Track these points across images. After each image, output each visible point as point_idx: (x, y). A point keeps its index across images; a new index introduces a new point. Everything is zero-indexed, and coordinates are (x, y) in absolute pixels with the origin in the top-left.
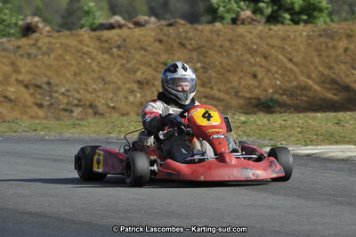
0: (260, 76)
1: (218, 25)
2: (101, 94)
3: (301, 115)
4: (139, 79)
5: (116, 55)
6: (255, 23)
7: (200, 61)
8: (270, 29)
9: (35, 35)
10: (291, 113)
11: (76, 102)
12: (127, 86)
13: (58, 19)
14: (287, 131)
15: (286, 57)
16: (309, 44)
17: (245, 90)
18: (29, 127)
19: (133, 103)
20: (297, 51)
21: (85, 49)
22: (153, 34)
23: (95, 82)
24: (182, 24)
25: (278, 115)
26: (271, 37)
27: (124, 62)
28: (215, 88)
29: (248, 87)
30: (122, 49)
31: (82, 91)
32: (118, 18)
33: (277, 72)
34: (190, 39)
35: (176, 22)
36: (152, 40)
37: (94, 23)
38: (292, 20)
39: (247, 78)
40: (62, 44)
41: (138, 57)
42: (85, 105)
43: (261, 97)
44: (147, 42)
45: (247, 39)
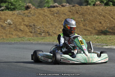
0: (102, 23)
1: (89, 6)
2: (51, 28)
5: (56, 16)
6: (100, 5)
7: (83, 18)
8: (106, 8)
9: (30, 10)
10: (112, 35)
11: (43, 31)
12: (59, 26)
13: (37, 4)
14: (111, 41)
15: (111, 17)
17: (97, 27)
18: (27, 39)
19: (61, 32)
20: (114, 15)
21: (46, 14)
22: (68, 9)
23: (49, 25)
24: (77, 6)
25: (108, 36)
26: (106, 10)
27: (58, 18)
28: (88, 27)
29: (98, 26)
30: (58, 14)
31: (45, 28)
32: (56, 4)
33: (108, 22)
34: (80, 11)
35: (75, 5)
36: (67, 11)
37: (49, 6)
38: (113, 5)
39: (98, 24)
40: (38, 12)
41: (63, 16)
42: (45, 32)
43: (103, 30)
44: (66, 12)
45: (98, 11)
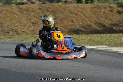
0: (74, 21)
1: (60, 3)
2: (19, 27)
3: (89, 35)
4: (33, 22)
5: (24, 13)
6: (72, 3)
7: (54, 16)
8: (78, 5)
10: (85, 34)
11: (10, 30)
12: (29, 24)
14: (84, 40)
15: (83, 15)
16: (91, 10)
19: (30, 30)
20: (87, 13)
21: (14, 11)
22: (38, 6)
23: (17, 23)
24: (47, 3)
25: (80, 35)
26: (78, 8)
27: (27, 16)
28: (59, 25)
29: (70, 25)
30: (27, 11)
31: (12, 26)
32: (25, 1)
33: (80, 20)
34: (50, 8)
35: (45, 2)
36: (37, 8)
37: (17, 2)
38: (85, 2)
39: (70, 22)
40: (6, 9)
41: (32, 14)
42: (14, 31)
43: (75, 28)
44: (35, 9)
45: (70, 8)
